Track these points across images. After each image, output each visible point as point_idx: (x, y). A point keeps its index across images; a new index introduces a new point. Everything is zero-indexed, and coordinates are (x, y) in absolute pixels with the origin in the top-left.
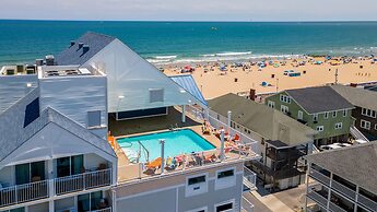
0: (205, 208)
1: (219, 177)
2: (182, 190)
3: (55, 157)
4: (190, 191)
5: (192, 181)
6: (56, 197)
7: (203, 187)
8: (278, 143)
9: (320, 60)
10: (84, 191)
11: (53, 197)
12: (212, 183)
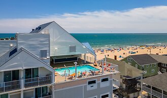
0: (96, 96)
1: (102, 81)
2: (85, 87)
3: (25, 68)
4: (89, 87)
5: (90, 83)
6: (24, 89)
7: (95, 86)
8: (127, 77)
9: (143, 47)
10: (39, 86)
11: (23, 89)
12: (99, 84)
